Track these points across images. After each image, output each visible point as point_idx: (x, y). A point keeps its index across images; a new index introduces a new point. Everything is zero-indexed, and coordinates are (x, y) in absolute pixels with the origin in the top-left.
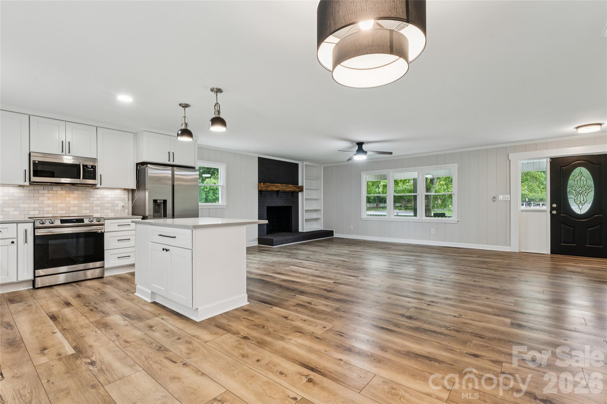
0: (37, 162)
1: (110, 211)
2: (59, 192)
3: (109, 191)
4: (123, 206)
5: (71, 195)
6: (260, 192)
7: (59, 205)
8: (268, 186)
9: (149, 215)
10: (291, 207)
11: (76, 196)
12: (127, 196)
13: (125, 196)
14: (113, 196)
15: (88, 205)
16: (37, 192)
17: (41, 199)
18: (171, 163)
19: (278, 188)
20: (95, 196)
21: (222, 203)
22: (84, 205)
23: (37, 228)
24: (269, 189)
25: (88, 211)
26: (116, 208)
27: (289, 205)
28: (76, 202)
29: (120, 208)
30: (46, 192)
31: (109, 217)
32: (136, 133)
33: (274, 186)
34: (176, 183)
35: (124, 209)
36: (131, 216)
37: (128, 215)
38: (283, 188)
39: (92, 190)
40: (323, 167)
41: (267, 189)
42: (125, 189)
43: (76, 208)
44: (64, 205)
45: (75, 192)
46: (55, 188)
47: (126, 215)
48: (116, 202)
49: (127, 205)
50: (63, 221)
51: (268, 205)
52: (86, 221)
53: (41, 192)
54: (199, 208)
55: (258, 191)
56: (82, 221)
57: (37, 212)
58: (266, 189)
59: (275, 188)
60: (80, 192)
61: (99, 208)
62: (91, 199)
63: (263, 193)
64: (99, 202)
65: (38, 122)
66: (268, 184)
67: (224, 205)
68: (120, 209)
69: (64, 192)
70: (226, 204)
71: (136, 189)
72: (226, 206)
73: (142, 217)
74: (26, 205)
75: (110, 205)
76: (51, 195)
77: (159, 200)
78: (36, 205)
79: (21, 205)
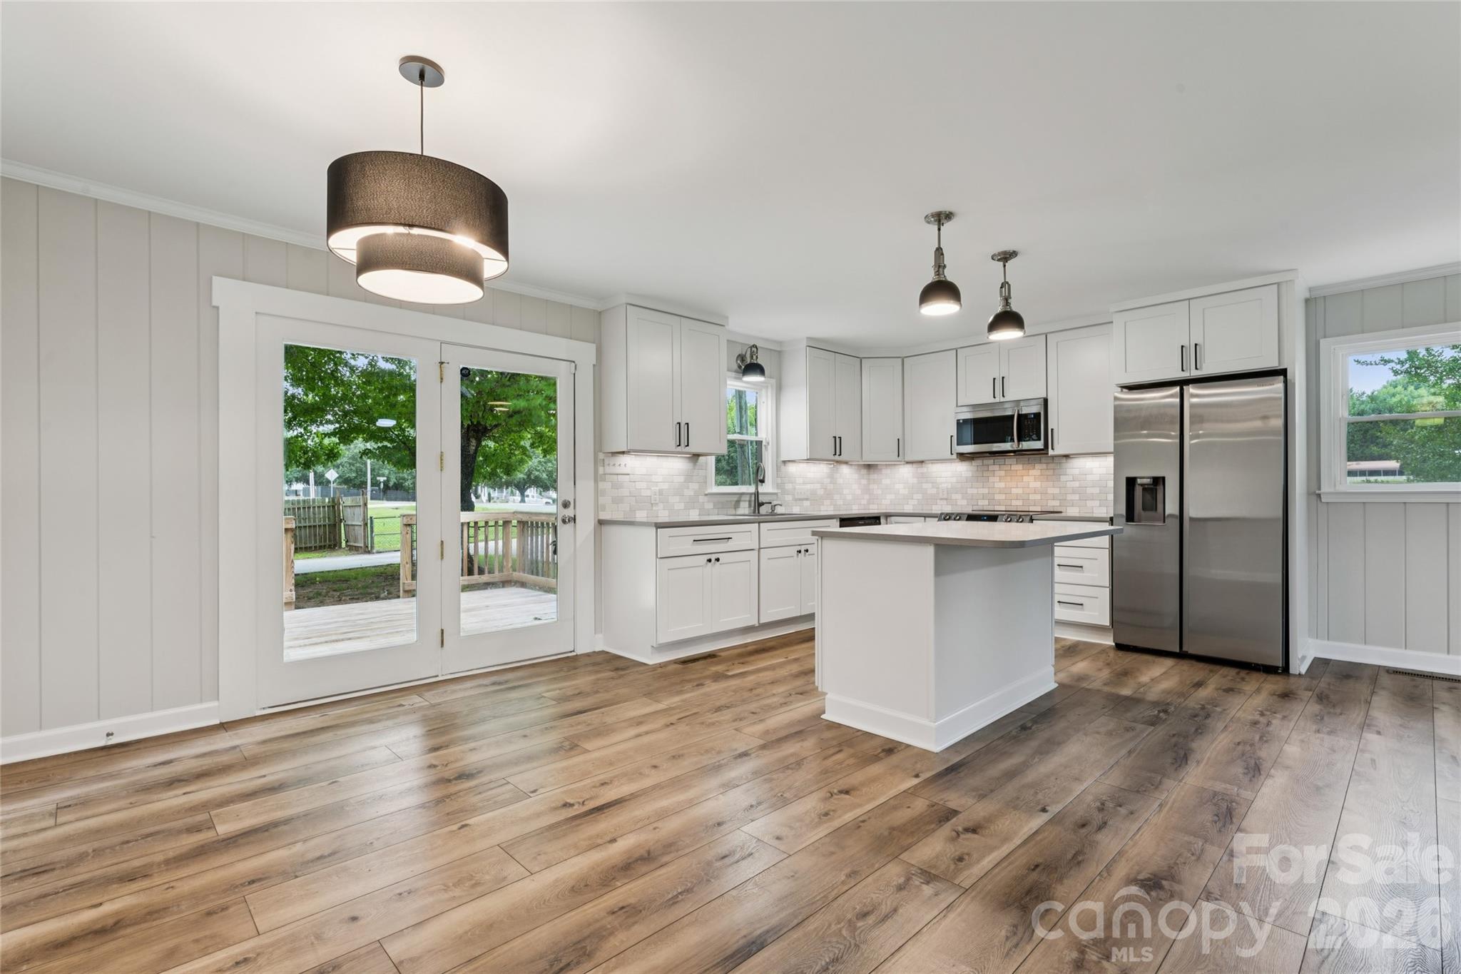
1: (1097, 503)
2: (1014, 467)
3: (1095, 459)
5: (1031, 472)
7: (1014, 491)
9: (1114, 515)
14: (1104, 471)
15: (1056, 491)
16: (986, 468)
17: (990, 479)
18: (1187, 374)
20: (1069, 471)
22: (1051, 491)
25: (1056, 503)
28: (1038, 484)
30: (997, 467)
31: (1095, 515)
39: (1064, 460)
43: (1038, 497)
44: (1019, 491)
45: (1037, 466)
48: (1105, 483)
53: (991, 468)
57: (986, 502)
60: (1044, 466)
61: (1076, 497)
62: (1063, 478)
64: (1076, 484)
69: (1020, 467)
74: (975, 491)
75: (1096, 490)
76: (1003, 473)
77: (1141, 478)
78: (986, 491)
79: (970, 491)
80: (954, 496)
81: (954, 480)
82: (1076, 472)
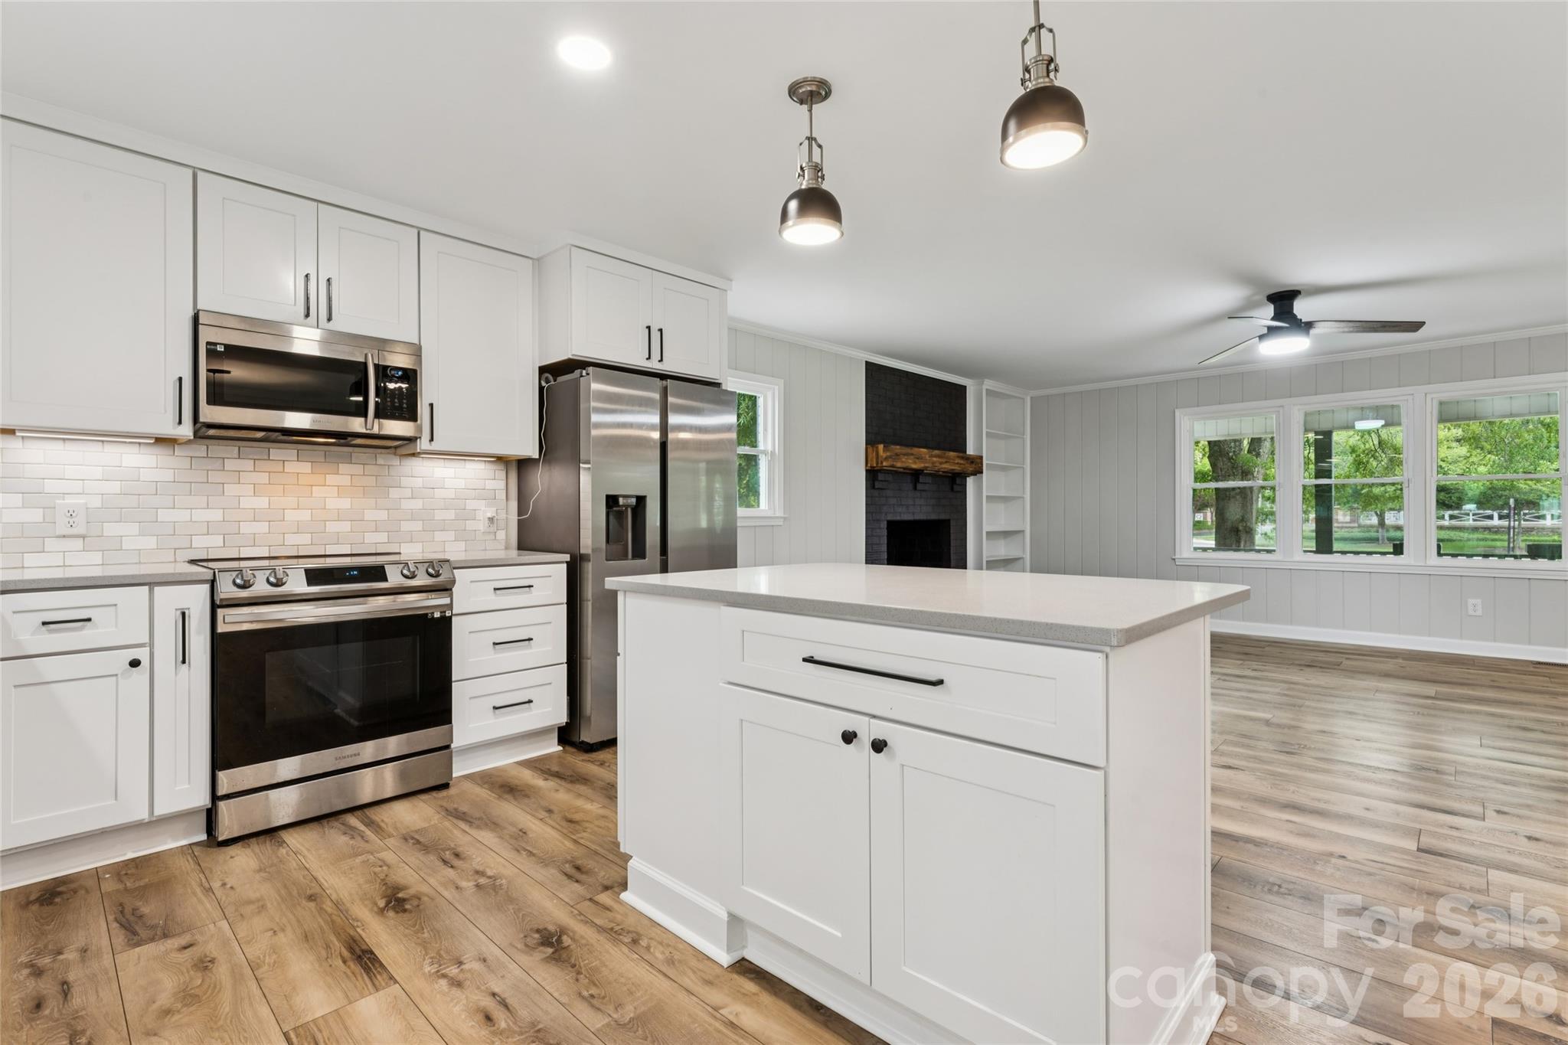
0: (220, 348)
1: (451, 535)
2: (291, 468)
3: (448, 464)
4: (491, 520)
5: (331, 479)
6: (873, 475)
7: (290, 515)
8: (897, 455)
9: (593, 550)
10: (949, 520)
11: (345, 480)
12: (502, 484)
13: (495, 482)
14: (461, 484)
15: (383, 515)
16: (218, 464)
17: (231, 490)
18: (654, 365)
19: (923, 462)
20: (405, 481)
21: (770, 509)
22: (370, 515)
23: (224, 603)
24: (899, 465)
25: (383, 537)
26: (470, 525)
27: (943, 517)
28: (345, 503)
29: (481, 525)
30: (248, 464)
32: (538, 259)
33: (912, 454)
34: (671, 436)
35: (493, 529)
36: (514, 553)
37: (507, 548)
38: (933, 463)
39: (396, 461)
40: (1032, 398)
41: (895, 463)
42: (500, 459)
43: (345, 527)
44: (305, 515)
45: (344, 468)
46: (277, 452)
47: (500, 554)
48: (471, 505)
49: (503, 515)
50: (314, 576)
51: (890, 517)
52: (394, 578)
53: (230, 465)
54: (738, 524)
55: (867, 471)
56: (377, 573)
57: (218, 541)
58: (893, 466)
59: (915, 463)
60: (357, 469)
61: (417, 526)
62: (394, 493)
63: (881, 477)
64: (417, 504)
65: (224, 198)
66: (898, 447)
67: (778, 515)
68: (482, 528)
69: (305, 467)
70: (782, 515)
71: (537, 457)
72: (782, 520)
73: (569, 560)
74: (182, 515)
75: (450, 515)
76: (263, 478)
77: (625, 497)
78: (216, 515)
79: (164, 515)
80: (111, 529)
81: (115, 487)
82: (418, 482)
